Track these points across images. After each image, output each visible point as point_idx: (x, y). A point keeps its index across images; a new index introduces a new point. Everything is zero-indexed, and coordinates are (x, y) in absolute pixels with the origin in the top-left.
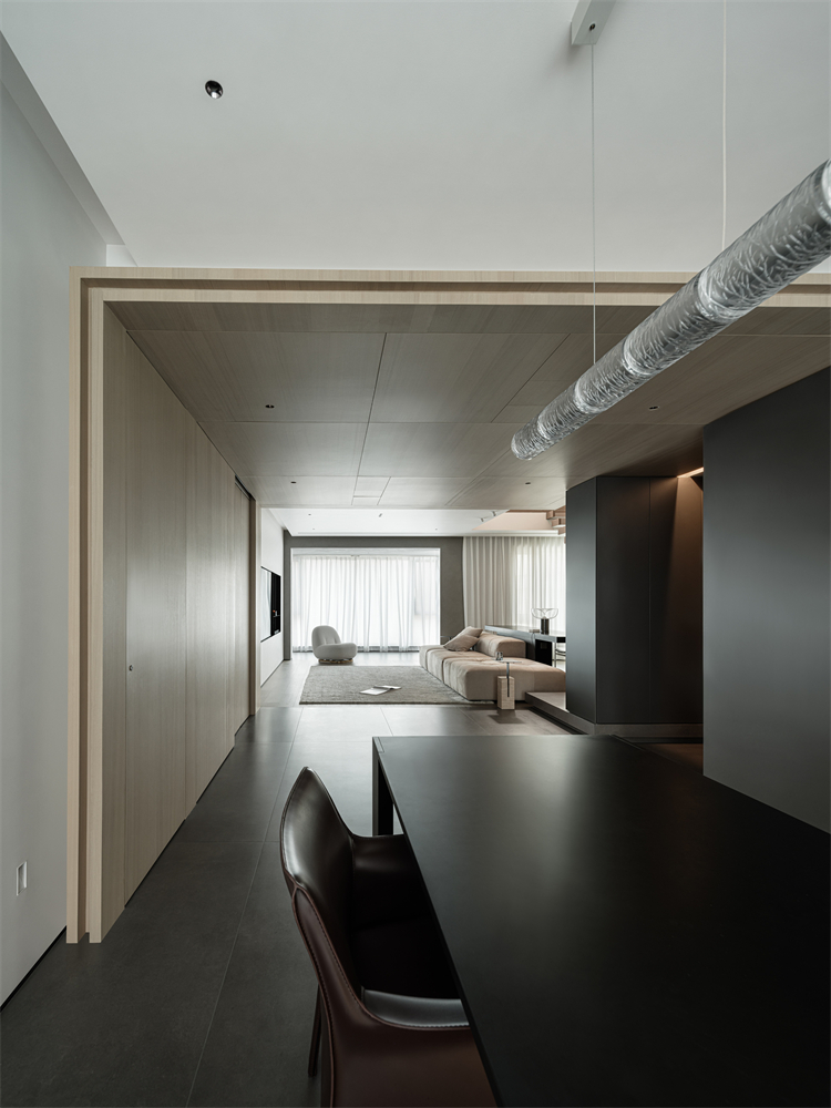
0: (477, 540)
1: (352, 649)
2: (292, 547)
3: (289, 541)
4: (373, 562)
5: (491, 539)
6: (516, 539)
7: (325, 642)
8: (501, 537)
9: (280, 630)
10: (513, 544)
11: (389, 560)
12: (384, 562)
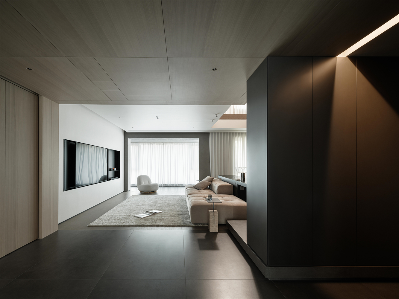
1: (156, 186)
2: (129, 138)
3: (127, 135)
4: (172, 145)
5: (223, 133)
6: (235, 134)
7: (144, 183)
8: (228, 133)
9: (119, 177)
10: (233, 136)
11: (179, 145)
12: (176, 145)
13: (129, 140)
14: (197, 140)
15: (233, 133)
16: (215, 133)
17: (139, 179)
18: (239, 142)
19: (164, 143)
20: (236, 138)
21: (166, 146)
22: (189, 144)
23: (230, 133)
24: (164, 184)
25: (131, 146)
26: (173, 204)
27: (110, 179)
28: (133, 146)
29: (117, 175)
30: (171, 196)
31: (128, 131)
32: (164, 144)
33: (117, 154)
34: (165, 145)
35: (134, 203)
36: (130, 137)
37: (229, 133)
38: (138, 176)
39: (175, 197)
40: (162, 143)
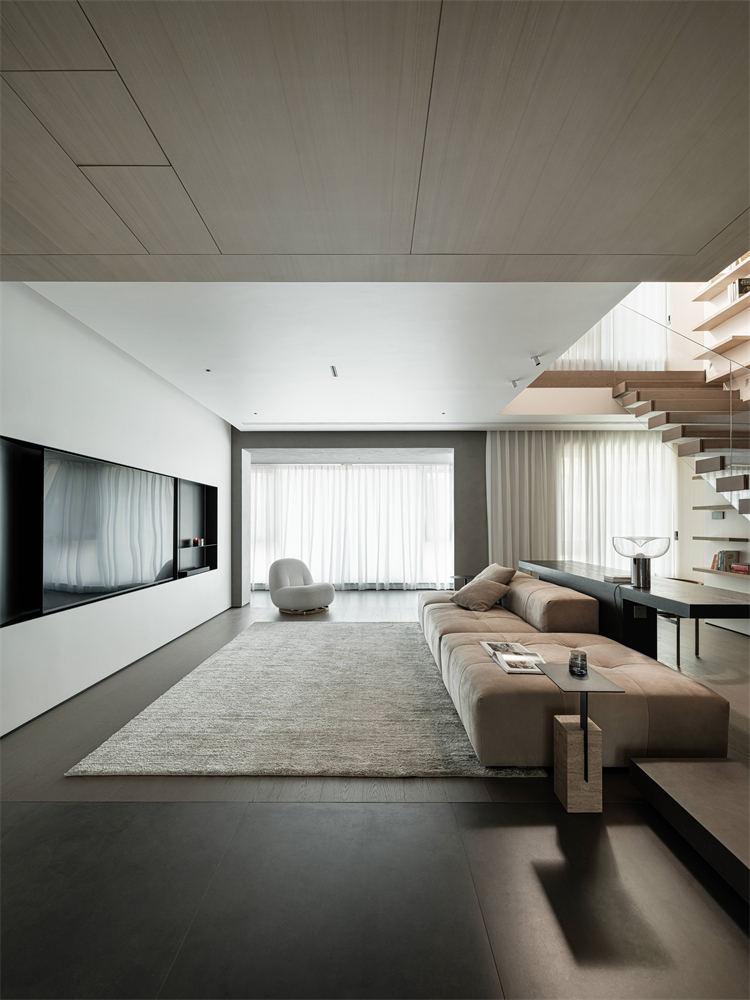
0: (507, 435)
1: (326, 592)
2: (244, 448)
3: (239, 439)
4: (370, 471)
5: (526, 434)
6: (562, 434)
7: (289, 583)
8: (541, 431)
9: (214, 566)
10: (558, 440)
11: (391, 470)
12: (384, 473)
13: (246, 455)
14: (448, 455)
15: (558, 432)
16: (502, 432)
17: (277, 570)
18: (576, 459)
19: (347, 464)
20: (567, 448)
21: (354, 473)
22: (420, 466)
23: (549, 432)
24: (346, 584)
25: (253, 475)
26: (386, 659)
27: (183, 575)
28: (259, 474)
29: (208, 560)
30: (374, 626)
31: (241, 427)
32: (347, 469)
33: (208, 495)
34: (350, 471)
35: (259, 653)
36: (247, 447)
37: (546, 431)
38: (273, 561)
39: (387, 631)
40: (343, 464)
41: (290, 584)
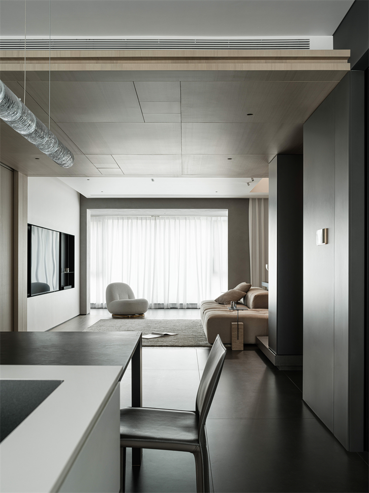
1: (143, 304)
2: (88, 208)
3: (85, 202)
4: (172, 221)
9: (73, 287)
12: (183, 222)
13: (89, 212)
14: (226, 212)
16: (259, 199)
17: (111, 291)
19: (155, 217)
21: (160, 222)
24: (155, 304)
27: (63, 288)
31: (87, 196)
32: (155, 219)
34: (158, 221)
38: (108, 285)
41: (119, 298)
